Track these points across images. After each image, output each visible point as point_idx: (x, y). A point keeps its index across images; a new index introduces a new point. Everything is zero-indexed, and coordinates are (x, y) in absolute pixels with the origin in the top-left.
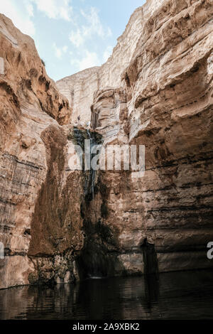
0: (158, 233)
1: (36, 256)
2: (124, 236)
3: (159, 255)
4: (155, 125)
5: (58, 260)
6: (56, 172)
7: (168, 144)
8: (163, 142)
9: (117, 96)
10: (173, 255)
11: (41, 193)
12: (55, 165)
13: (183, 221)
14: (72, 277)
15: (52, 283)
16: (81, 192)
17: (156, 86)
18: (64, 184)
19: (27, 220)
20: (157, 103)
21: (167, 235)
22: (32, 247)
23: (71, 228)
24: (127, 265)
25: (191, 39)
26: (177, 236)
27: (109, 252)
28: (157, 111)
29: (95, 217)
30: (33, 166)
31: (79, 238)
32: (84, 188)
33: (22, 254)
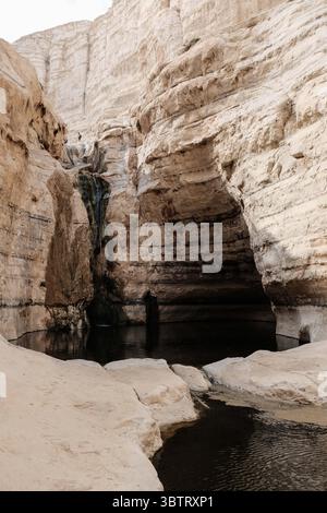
0: (162, 287)
1: (52, 306)
2: (129, 289)
3: (160, 307)
4: (164, 185)
5: (72, 309)
6: (64, 224)
7: (175, 205)
8: (170, 202)
9: (126, 138)
10: (173, 308)
11: (52, 246)
12: (63, 217)
13: (185, 276)
14: (84, 324)
15: (67, 329)
16: (89, 247)
17: (167, 149)
18: (72, 237)
19: (42, 273)
20: (167, 165)
21: (169, 289)
22: (47, 297)
23: (82, 282)
24: (130, 315)
25: (203, 111)
26: (178, 290)
27: (114, 303)
28: (167, 172)
29: (101, 270)
30: (43, 220)
31: (89, 290)
32: (92, 243)
33: (40, 304)
